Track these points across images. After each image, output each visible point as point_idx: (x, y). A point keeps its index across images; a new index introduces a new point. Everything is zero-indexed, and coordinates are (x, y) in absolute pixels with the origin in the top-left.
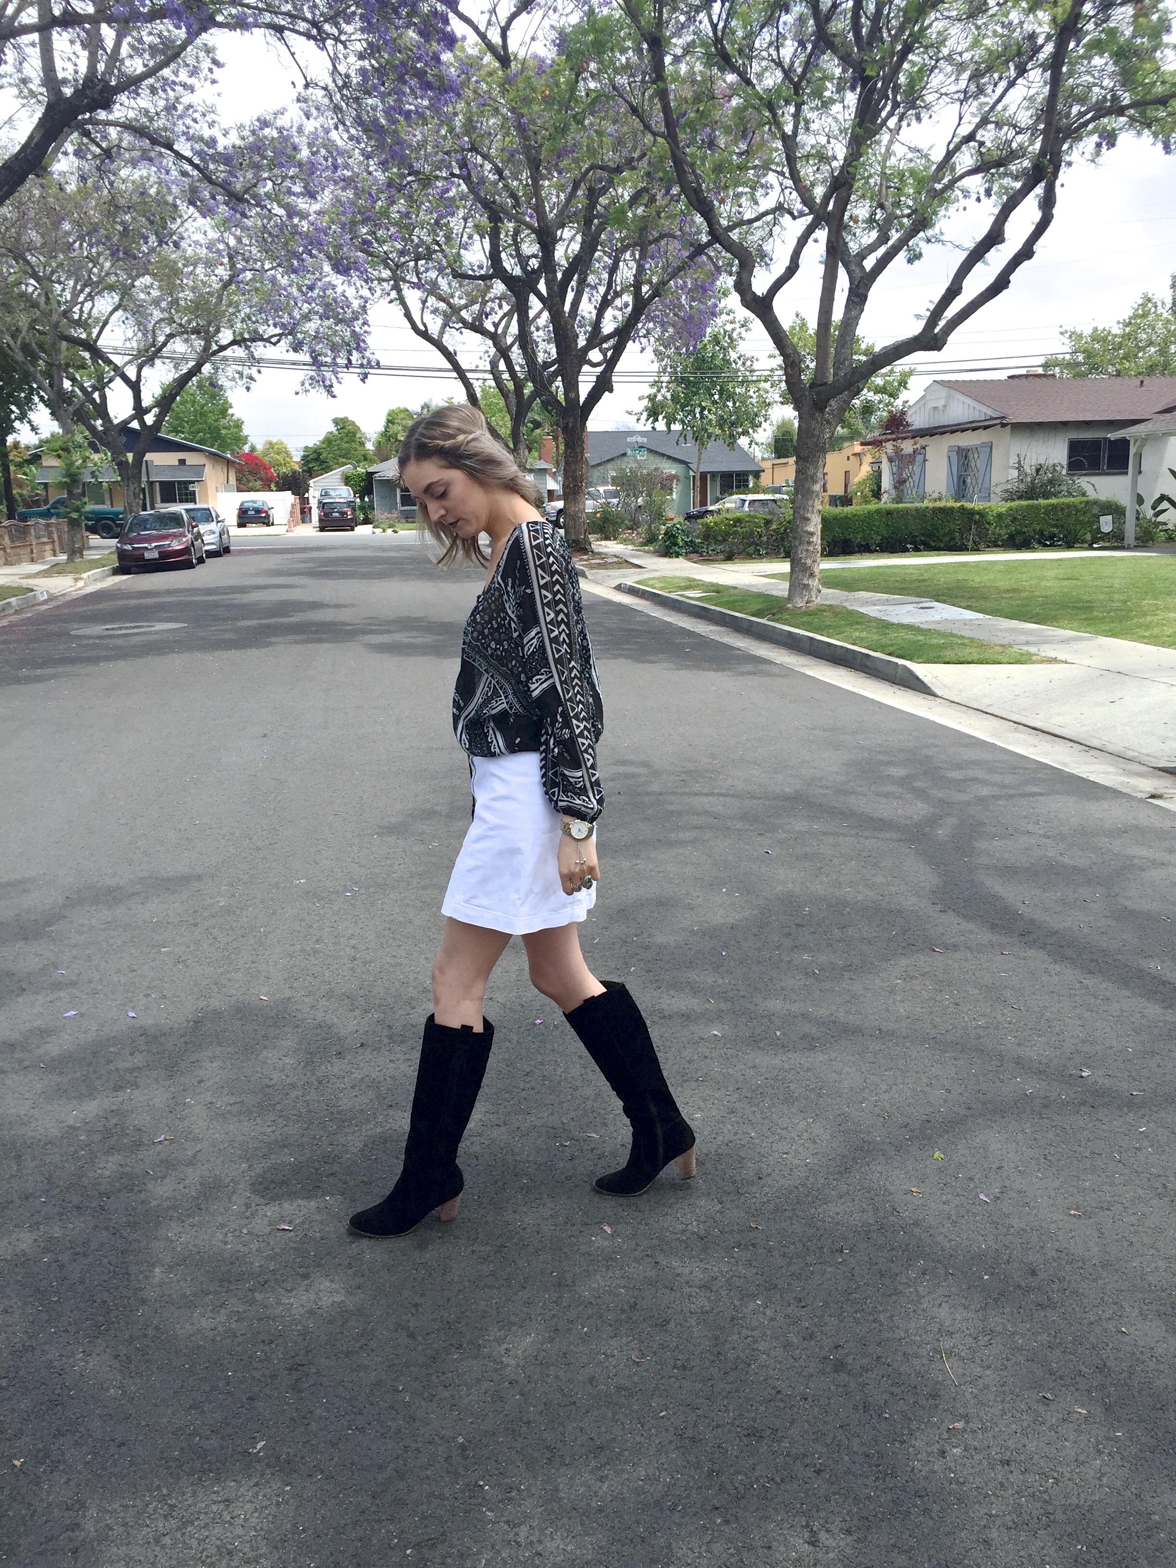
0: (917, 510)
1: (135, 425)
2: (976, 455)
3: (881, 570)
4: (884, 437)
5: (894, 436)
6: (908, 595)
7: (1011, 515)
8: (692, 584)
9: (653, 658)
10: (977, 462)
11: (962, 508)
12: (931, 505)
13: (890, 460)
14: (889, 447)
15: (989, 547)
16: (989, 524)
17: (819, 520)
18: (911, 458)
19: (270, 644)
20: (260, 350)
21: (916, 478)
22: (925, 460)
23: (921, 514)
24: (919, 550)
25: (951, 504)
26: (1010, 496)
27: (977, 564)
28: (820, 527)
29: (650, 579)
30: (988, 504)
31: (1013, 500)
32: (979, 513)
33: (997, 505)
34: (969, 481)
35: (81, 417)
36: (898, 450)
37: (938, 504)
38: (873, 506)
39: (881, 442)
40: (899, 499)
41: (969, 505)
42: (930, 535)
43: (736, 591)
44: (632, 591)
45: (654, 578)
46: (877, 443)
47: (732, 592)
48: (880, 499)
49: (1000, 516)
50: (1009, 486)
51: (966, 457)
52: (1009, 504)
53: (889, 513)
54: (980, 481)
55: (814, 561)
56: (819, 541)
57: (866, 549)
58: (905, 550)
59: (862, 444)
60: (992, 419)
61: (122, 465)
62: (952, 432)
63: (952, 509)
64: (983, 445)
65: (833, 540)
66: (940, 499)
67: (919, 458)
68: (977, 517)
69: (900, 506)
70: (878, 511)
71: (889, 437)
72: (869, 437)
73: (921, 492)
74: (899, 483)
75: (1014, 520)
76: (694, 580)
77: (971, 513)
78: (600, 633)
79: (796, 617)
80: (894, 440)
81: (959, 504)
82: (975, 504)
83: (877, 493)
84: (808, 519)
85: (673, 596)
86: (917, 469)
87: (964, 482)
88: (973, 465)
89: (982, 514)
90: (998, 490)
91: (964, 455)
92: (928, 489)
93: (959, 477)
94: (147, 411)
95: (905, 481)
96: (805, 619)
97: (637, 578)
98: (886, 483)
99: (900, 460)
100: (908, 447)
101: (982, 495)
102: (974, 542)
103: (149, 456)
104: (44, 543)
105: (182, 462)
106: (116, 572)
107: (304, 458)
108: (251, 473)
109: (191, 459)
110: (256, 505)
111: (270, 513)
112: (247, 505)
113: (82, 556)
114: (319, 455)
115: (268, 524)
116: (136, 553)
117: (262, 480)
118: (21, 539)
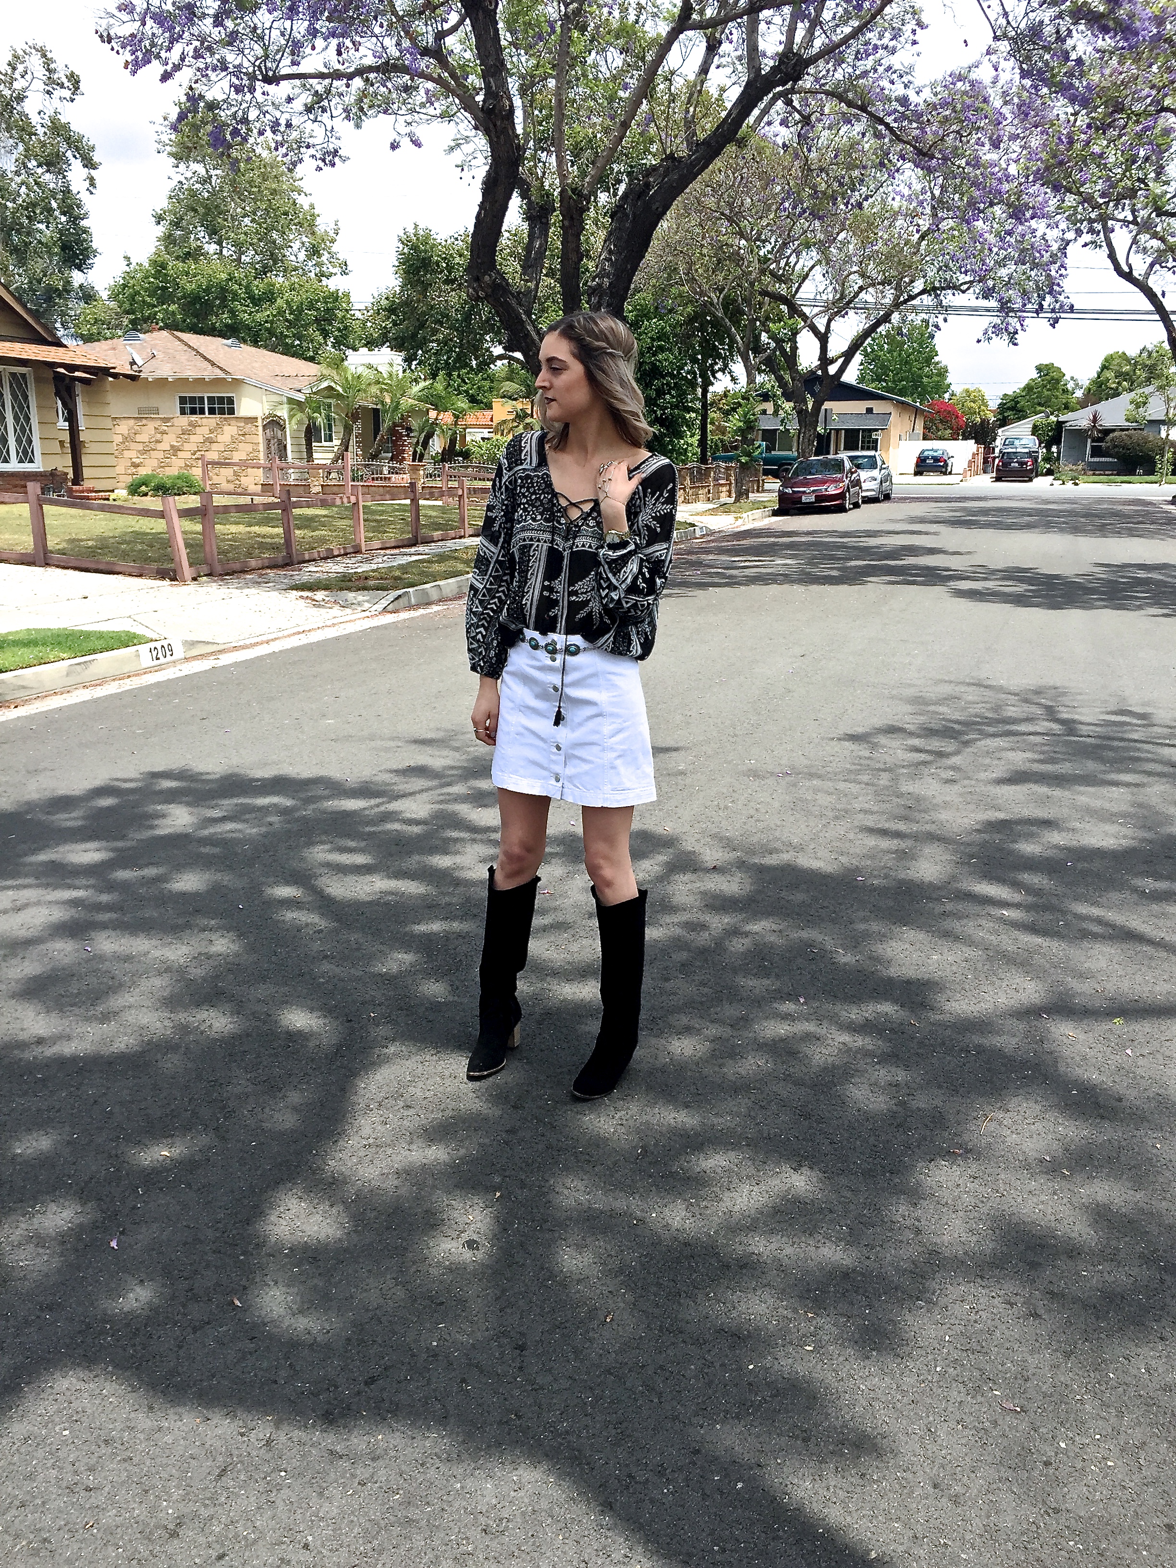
1: (819, 374)
20: (950, 298)
61: (802, 413)
94: (832, 361)
103: (827, 405)
104: (722, 485)
105: (869, 411)
106: (775, 513)
107: (1001, 405)
108: (941, 421)
109: (878, 407)
110: (935, 454)
111: (949, 462)
112: (926, 453)
113: (748, 497)
114: (1018, 402)
115: (945, 474)
116: (795, 496)
117: (952, 429)
118: (700, 480)
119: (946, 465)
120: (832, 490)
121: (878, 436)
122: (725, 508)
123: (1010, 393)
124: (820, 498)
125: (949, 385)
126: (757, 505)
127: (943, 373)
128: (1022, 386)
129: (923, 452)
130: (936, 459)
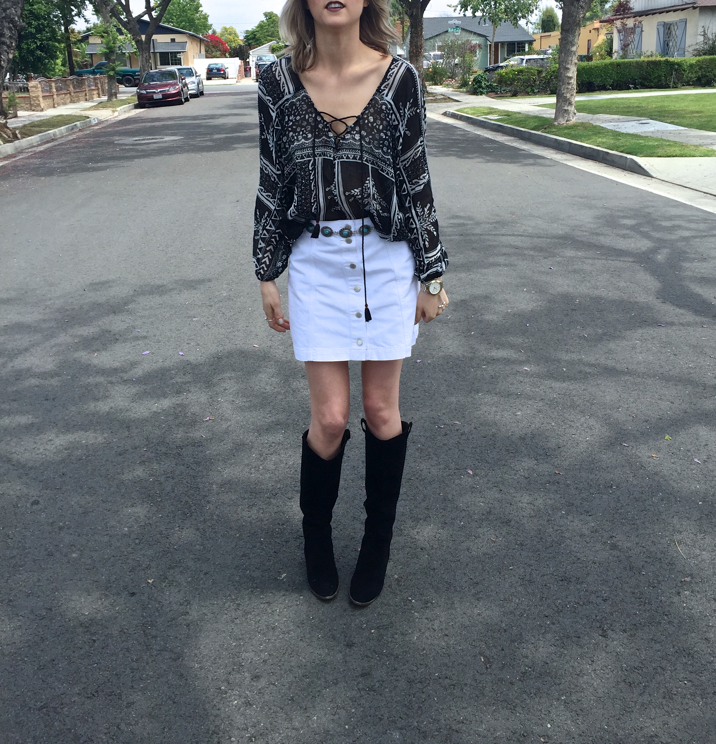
0: (637, 62)
1: (146, 18)
2: (676, 28)
3: (614, 101)
4: (615, 17)
5: (621, 16)
6: (632, 115)
7: (698, 65)
8: (492, 111)
9: (469, 156)
10: (677, 32)
11: (667, 61)
12: (646, 59)
13: (619, 31)
14: (618, 23)
15: (684, 85)
16: (684, 71)
17: (576, 69)
18: (632, 31)
19: (235, 149)
21: (636, 43)
22: (642, 31)
23: (639, 65)
24: (638, 89)
25: (659, 58)
26: (698, 53)
27: (677, 97)
28: (576, 73)
29: (465, 108)
30: (683, 58)
31: (700, 55)
32: (678, 64)
33: (690, 59)
34: (671, 44)
35: (115, 14)
36: (624, 25)
37: (650, 59)
38: (608, 61)
39: (613, 20)
40: (624, 56)
41: (671, 59)
42: (645, 79)
43: (520, 116)
44: (454, 116)
45: (467, 108)
46: (610, 21)
47: (517, 116)
48: (612, 57)
49: (691, 66)
50: (698, 47)
51: (669, 29)
52: (698, 58)
53: (618, 65)
54: (678, 45)
55: (572, 95)
56: (575, 83)
57: (603, 88)
58: (628, 88)
59: (601, 22)
60: (687, 4)
61: (138, 42)
62: (660, 13)
63: (660, 61)
64: (681, 21)
65: (582, 83)
66: (652, 56)
67: (638, 30)
68: (677, 66)
69: (626, 60)
70: (611, 64)
71: (618, 17)
72: (605, 17)
73: (639, 52)
74: (625, 47)
75: (701, 68)
76: (493, 109)
77: (672, 64)
78: (436, 141)
79: (560, 130)
80: (622, 19)
81: (664, 59)
82: (676, 59)
83: (610, 53)
84: (568, 69)
85: (480, 118)
86: (636, 37)
87: (668, 45)
88: (674, 33)
89: (679, 65)
90: (690, 49)
91: (668, 28)
92: (644, 49)
93: (664, 42)
94: (153, 9)
95: (629, 45)
96: (566, 131)
97: (457, 108)
98: (616, 46)
99: (625, 31)
100: (630, 23)
101: (680, 53)
102: (674, 83)
103: (154, 37)
104: (93, 90)
105: (173, 40)
106: (137, 107)
107: (246, 37)
108: (214, 47)
109: (179, 38)
110: (217, 66)
111: (227, 71)
112: (212, 66)
113: (116, 97)
114: (255, 35)
115: (225, 78)
116: (149, 95)
117: (220, 51)
118: (79, 87)
119: (225, 73)
120: (173, 91)
121: (181, 56)
122: (101, 105)
123: (250, 29)
124: (166, 96)
125: (211, 25)
126: (123, 102)
127: (206, 18)
128: (256, 25)
129: (210, 65)
130: (219, 70)
